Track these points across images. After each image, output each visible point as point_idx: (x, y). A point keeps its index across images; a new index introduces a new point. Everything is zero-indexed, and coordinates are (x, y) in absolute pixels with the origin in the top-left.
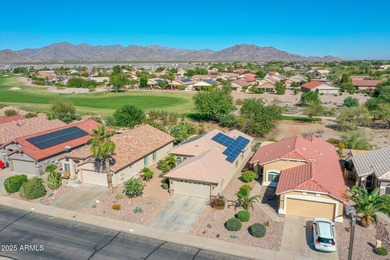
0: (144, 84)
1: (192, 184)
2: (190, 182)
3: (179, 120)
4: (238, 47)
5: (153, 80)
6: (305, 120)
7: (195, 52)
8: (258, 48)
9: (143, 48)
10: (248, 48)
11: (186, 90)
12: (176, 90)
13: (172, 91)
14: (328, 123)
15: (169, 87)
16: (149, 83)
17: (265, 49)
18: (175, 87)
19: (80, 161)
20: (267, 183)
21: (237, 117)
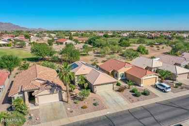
14: (93, 55)
19: (35, 91)
20: (120, 78)
21: (60, 57)
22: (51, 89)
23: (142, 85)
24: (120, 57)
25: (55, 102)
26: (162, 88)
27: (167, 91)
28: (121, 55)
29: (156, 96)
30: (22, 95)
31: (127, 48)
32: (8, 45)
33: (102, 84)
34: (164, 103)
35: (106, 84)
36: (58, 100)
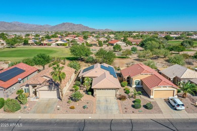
0: (26, 43)
1: (106, 90)
2: (105, 89)
3: (62, 61)
4: (64, 24)
5: (31, 40)
6: (123, 58)
7: (41, 26)
8: (74, 25)
9: (9, 23)
10: (70, 24)
11: (52, 45)
12: (46, 46)
13: (44, 46)
14: (133, 58)
15: (42, 44)
16: (29, 42)
17: (77, 25)
18: (46, 44)
19: (38, 86)
20: (134, 86)
21: (95, 57)
22: (49, 86)
23: (151, 97)
24: (165, 62)
25: (53, 98)
26: (173, 104)
27: (178, 108)
28: (167, 61)
29: (160, 112)
30: (28, 88)
31: (181, 53)
32: (64, 45)
33: (103, 89)
34: (161, 122)
35: (108, 89)
36: (57, 97)
